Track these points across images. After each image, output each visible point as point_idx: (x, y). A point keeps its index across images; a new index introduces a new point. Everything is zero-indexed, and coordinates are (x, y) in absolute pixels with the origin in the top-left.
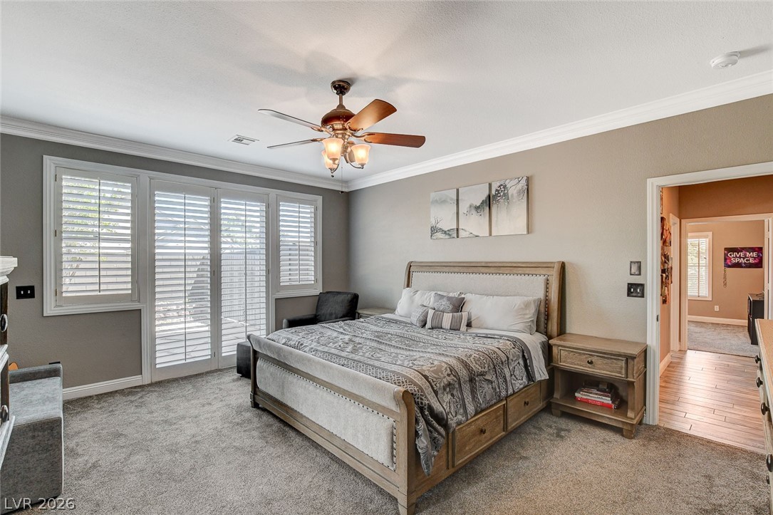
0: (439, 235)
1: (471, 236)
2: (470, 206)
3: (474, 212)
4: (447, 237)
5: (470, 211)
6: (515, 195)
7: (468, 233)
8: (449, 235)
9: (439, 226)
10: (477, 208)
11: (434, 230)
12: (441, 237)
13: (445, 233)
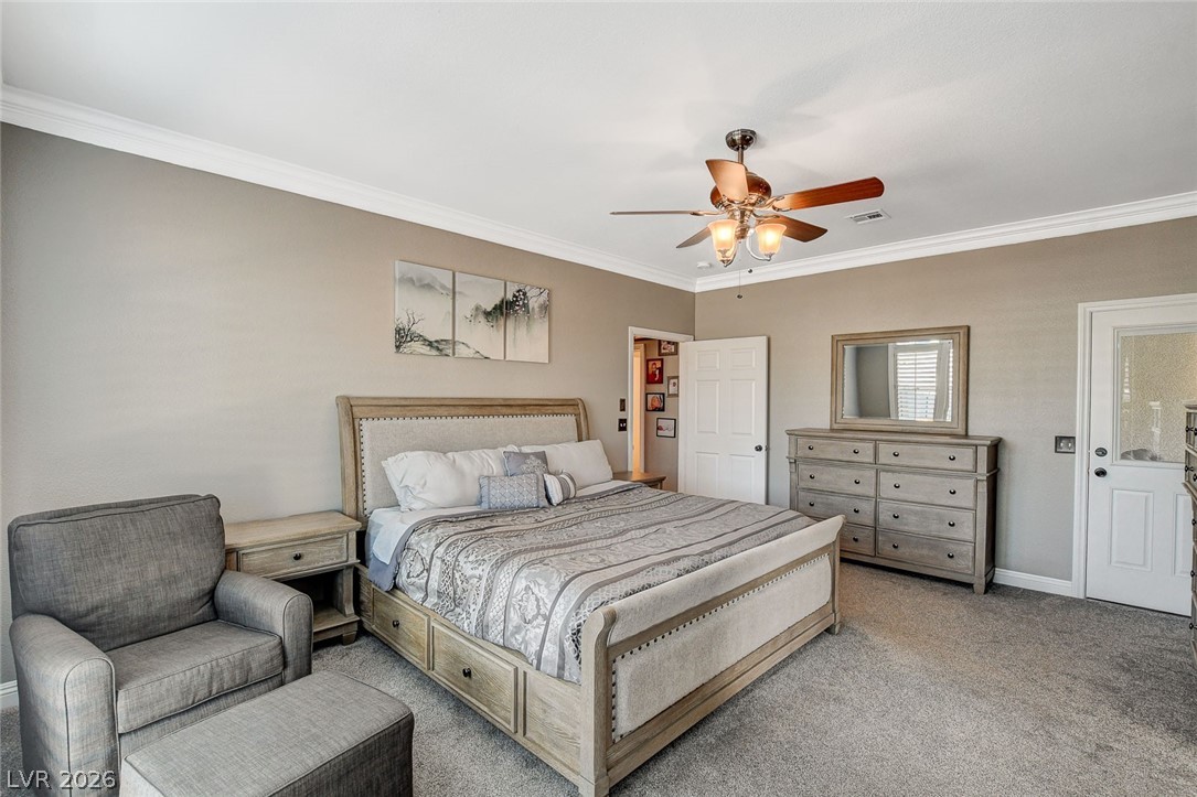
0: (417, 346)
1: (477, 355)
2: (477, 309)
3: (482, 318)
4: (434, 352)
5: (476, 316)
6: (537, 310)
7: (472, 351)
8: (438, 349)
9: (417, 329)
10: (487, 314)
11: (403, 337)
12: (422, 351)
13: (430, 344)
